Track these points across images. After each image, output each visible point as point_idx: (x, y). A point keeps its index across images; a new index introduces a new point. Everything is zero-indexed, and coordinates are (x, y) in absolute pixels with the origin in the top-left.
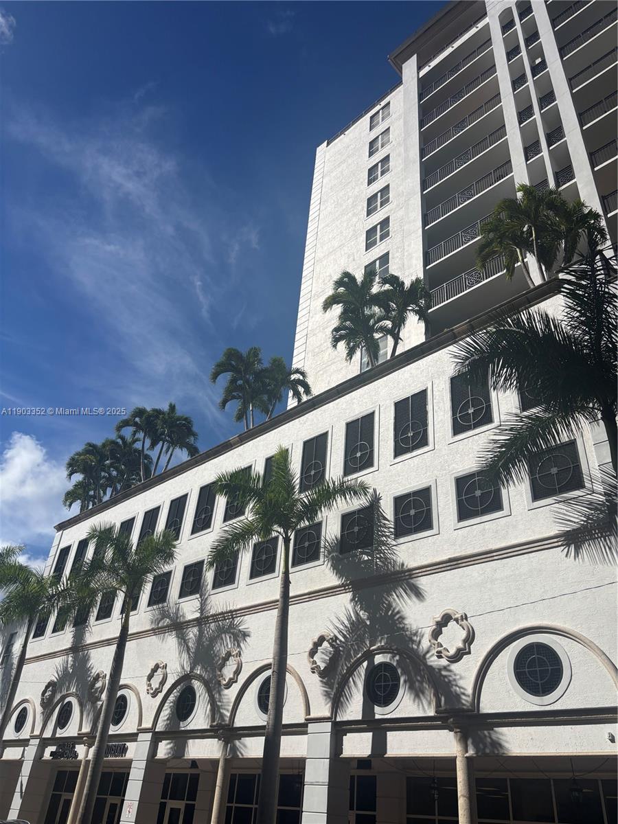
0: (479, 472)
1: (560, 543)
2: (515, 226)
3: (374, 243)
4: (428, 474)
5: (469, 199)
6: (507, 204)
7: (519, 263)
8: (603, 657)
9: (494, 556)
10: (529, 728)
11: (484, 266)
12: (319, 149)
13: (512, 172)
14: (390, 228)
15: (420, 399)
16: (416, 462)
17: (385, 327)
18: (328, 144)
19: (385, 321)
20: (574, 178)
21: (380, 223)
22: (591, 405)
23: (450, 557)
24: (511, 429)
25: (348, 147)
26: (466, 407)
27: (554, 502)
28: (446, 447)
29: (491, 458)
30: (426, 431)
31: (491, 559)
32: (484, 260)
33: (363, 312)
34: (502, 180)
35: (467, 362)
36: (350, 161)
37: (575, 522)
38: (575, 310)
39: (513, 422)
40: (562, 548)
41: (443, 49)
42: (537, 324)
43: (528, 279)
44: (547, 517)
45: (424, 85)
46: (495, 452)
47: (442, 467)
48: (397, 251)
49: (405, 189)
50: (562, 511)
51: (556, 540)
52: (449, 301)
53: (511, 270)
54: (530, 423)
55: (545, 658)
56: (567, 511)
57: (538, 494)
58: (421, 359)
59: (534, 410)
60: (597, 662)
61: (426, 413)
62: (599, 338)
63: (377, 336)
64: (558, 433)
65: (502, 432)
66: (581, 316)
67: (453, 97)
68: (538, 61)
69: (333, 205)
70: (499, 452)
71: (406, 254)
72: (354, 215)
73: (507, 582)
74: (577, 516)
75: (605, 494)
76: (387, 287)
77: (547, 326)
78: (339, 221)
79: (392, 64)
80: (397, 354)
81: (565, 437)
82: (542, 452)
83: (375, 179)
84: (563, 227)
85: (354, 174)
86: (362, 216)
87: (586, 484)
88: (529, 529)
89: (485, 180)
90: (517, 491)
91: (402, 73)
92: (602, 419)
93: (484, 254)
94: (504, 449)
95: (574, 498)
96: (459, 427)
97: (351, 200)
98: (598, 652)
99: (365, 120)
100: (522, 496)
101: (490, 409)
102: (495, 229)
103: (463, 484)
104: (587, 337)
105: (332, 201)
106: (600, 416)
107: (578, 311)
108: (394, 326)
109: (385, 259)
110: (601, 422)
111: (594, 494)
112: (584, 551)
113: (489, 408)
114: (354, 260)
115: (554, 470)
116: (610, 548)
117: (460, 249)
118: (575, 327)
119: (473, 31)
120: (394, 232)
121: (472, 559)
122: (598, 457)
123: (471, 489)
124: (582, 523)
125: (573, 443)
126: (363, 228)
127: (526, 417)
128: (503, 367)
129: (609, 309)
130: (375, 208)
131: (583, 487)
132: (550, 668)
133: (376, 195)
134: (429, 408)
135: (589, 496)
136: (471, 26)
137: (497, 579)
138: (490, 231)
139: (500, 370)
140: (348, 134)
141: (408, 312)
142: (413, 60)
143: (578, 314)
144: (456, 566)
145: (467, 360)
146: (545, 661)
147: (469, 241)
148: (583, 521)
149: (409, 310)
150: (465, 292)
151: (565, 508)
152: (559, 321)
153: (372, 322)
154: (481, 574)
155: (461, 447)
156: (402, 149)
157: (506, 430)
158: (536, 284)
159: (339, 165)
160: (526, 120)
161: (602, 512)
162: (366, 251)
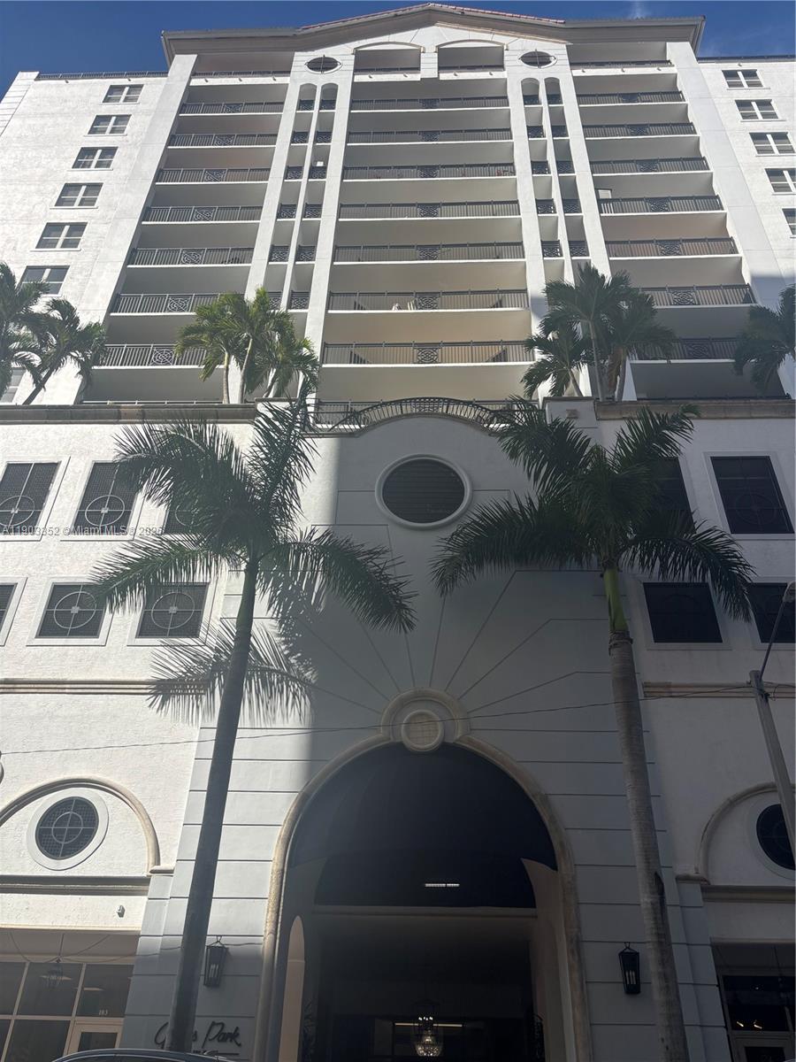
0: (87, 586)
1: (148, 691)
2: (235, 328)
3: (53, 244)
4: (20, 568)
5: (193, 263)
6: (236, 299)
7: (222, 367)
8: (147, 821)
9: (65, 688)
10: (28, 895)
11: (182, 351)
12: (21, 75)
13: (250, 262)
14: (83, 239)
15: (46, 472)
16: (8, 549)
17: (30, 361)
18: (38, 78)
19: (33, 354)
20: (307, 308)
21: (71, 225)
22: (238, 553)
23: (7, 677)
24: (145, 549)
25: (66, 101)
26: (101, 503)
27: (160, 643)
28: (56, 543)
29: (110, 573)
30: (37, 514)
31: (60, 691)
32: (187, 344)
33: (7, 326)
34: (236, 265)
35: (131, 457)
36: (60, 120)
37: (172, 671)
38: (262, 451)
39: (150, 541)
40: (149, 696)
41: (229, 74)
42: (219, 447)
43: (225, 391)
44: (145, 659)
45: (192, 98)
46: (117, 568)
47: (41, 565)
48: (80, 273)
49: (121, 202)
50: (164, 656)
51: (145, 686)
52: (123, 367)
53: (210, 369)
54: (169, 549)
55: (80, 817)
56: (170, 657)
57: (145, 630)
58: (67, 423)
59: (179, 537)
60: (138, 826)
61: (46, 492)
62: (273, 489)
63: (14, 365)
64: (195, 572)
65: (135, 548)
66: (265, 459)
67: (219, 136)
68: (320, 164)
69: (12, 161)
70: (122, 569)
71: (91, 282)
72: (39, 192)
73: (70, 722)
74: (177, 665)
75: (217, 650)
76: (55, 314)
77: (229, 454)
78: (13, 187)
79: (164, 43)
80: (34, 403)
81: (199, 578)
82: (169, 586)
83: (86, 165)
84: (280, 355)
85: (59, 140)
86: (49, 200)
87: (201, 634)
88: (120, 666)
89: (217, 252)
90: (122, 621)
91: (171, 64)
92: (245, 571)
93: (190, 338)
94: (128, 568)
95: (183, 646)
96: (83, 523)
97: (40, 171)
98: (143, 815)
99: (103, 85)
100: (126, 627)
101: (128, 517)
102: (212, 319)
103: (60, 593)
104: (263, 483)
105: (14, 156)
106: (244, 566)
107: (265, 453)
108: (43, 366)
109: (60, 272)
110: (243, 575)
111: (205, 647)
112: (170, 704)
113: (127, 515)
114: (14, 249)
115: (173, 609)
116: (198, 707)
117: (159, 314)
118: (256, 469)
119: (268, 80)
120: (86, 246)
121: (36, 686)
122: (224, 608)
123: (70, 602)
124: (181, 674)
125: (204, 586)
126: (45, 216)
127: (168, 541)
128: (167, 478)
129: (293, 464)
130: (72, 202)
131: (196, 636)
132: (82, 828)
133: (79, 186)
134: (54, 488)
135: (199, 648)
136: (269, 73)
137: (58, 716)
138: (207, 317)
139: (164, 480)
140: (73, 85)
141: (69, 357)
142: (191, 59)
143: (263, 456)
144: (12, 690)
145: (132, 454)
146: (79, 819)
147: (174, 310)
148: (182, 672)
149: (72, 356)
150: (146, 367)
151: (169, 654)
152: (243, 455)
153: (15, 345)
154: (41, 707)
155: (75, 548)
156: (136, 153)
157: (140, 548)
158: (232, 402)
159: (42, 115)
160: (285, 217)
161: (205, 667)
162: (37, 247)
